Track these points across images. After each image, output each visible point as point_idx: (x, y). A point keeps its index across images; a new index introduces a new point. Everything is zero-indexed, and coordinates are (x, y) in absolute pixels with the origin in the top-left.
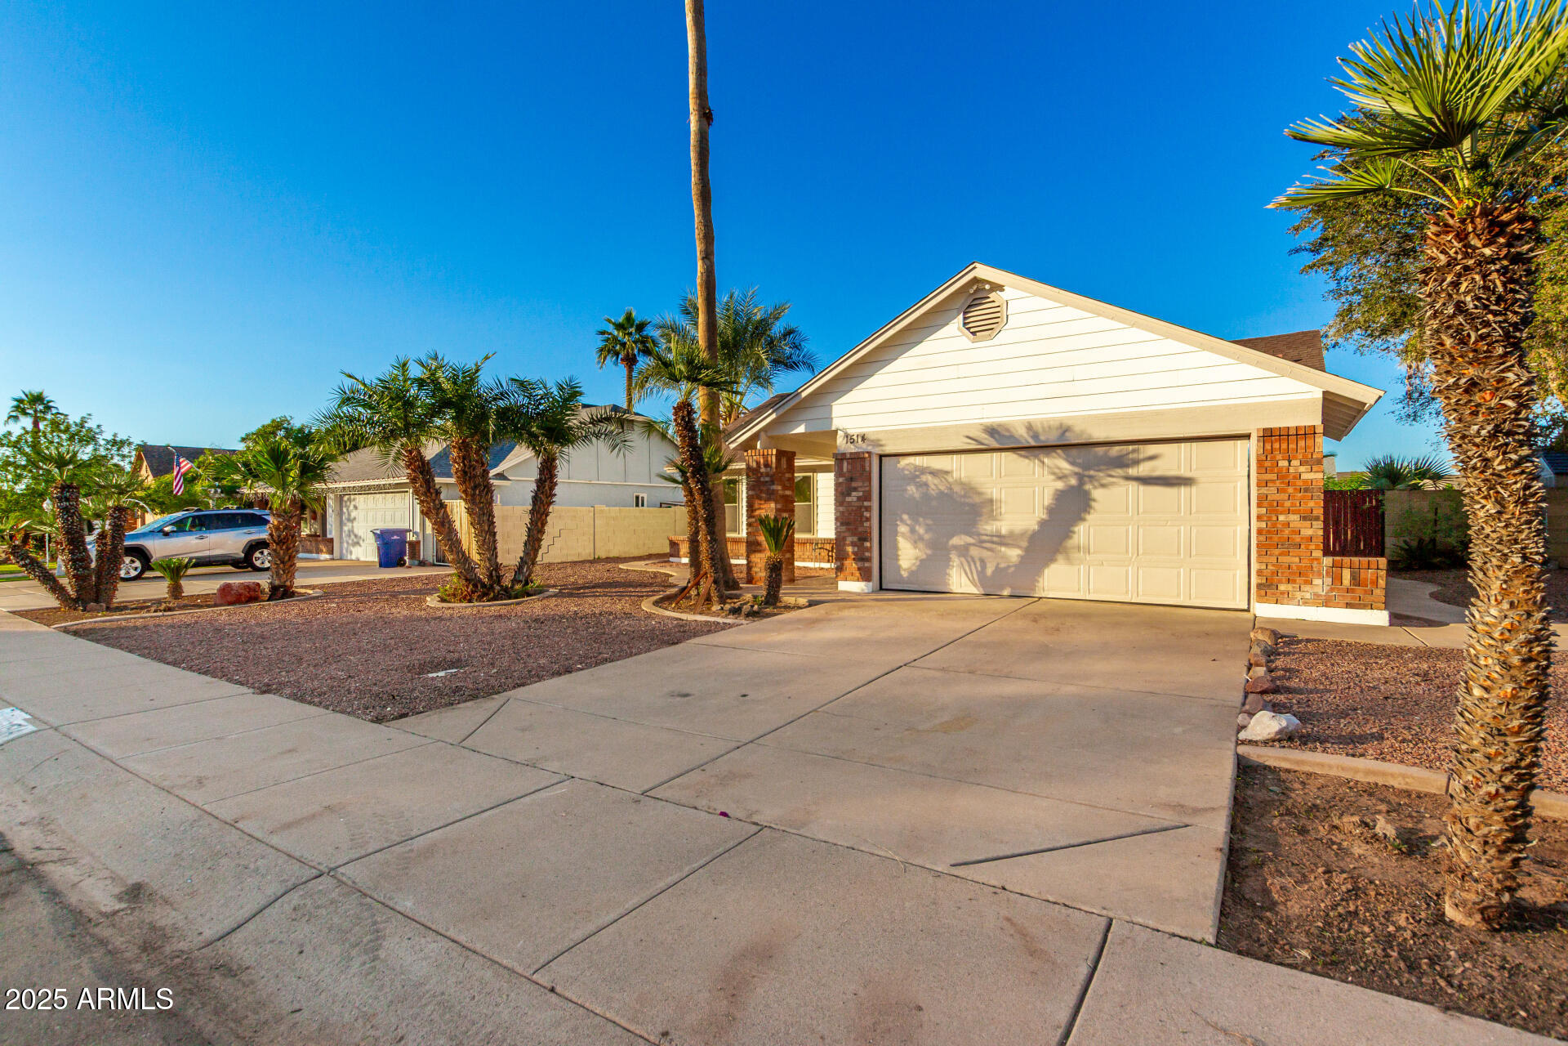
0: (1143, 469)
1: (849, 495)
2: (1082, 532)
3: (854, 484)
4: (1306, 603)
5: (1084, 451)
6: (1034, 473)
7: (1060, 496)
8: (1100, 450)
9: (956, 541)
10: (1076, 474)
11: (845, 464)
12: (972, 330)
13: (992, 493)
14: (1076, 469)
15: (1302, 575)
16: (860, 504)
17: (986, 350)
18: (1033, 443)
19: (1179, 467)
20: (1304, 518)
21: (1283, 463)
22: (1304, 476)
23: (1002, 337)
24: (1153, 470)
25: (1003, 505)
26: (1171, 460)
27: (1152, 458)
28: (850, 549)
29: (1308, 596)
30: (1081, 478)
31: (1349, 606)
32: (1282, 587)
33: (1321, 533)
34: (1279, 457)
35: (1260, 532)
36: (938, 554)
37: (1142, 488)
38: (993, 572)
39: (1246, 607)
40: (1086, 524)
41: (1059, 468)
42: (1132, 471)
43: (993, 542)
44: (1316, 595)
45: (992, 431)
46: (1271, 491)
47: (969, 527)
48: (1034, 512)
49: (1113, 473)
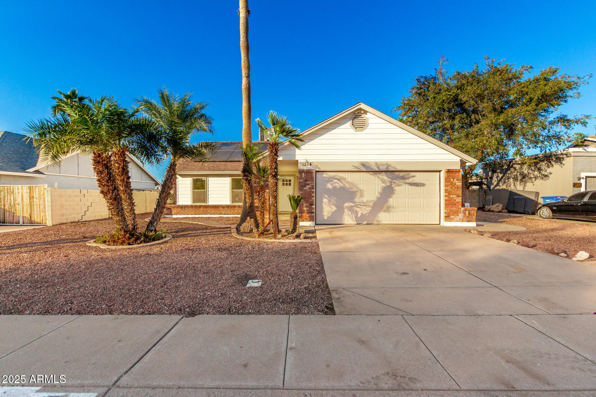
0: (410, 180)
1: (305, 187)
2: (391, 201)
3: (307, 182)
4: (457, 221)
5: (392, 173)
6: (375, 180)
7: (384, 189)
8: (397, 173)
9: (346, 205)
10: (390, 181)
11: (303, 174)
12: (355, 127)
13: (360, 187)
14: (390, 180)
15: (456, 213)
16: (309, 190)
17: (360, 135)
18: (377, 170)
19: (421, 180)
20: (457, 196)
21: (452, 180)
22: (457, 184)
23: (366, 131)
24: (413, 181)
25: (364, 192)
26: (419, 178)
27: (414, 176)
28: (305, 209)
29: (458, 219)
30: (391, 182)
31: (468, 221)
32: (451, 217)
33: (461, 200)
34: (451, 178)
35: (446, 200)
36: (340, 210)
37: (410, 186)
38: (361, 216)
39: (439, 223)
40: (393, 198)
41: (384, 179)
42: (407, 181)
43: (361, 205)
44: (460, 219)
45: (363, 164)
46: (449, 188)
47: (352, 200)
48: (375, 194)
49: (401, 181)
